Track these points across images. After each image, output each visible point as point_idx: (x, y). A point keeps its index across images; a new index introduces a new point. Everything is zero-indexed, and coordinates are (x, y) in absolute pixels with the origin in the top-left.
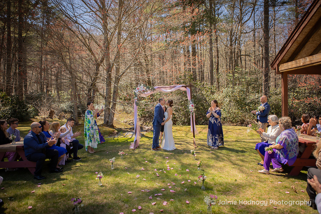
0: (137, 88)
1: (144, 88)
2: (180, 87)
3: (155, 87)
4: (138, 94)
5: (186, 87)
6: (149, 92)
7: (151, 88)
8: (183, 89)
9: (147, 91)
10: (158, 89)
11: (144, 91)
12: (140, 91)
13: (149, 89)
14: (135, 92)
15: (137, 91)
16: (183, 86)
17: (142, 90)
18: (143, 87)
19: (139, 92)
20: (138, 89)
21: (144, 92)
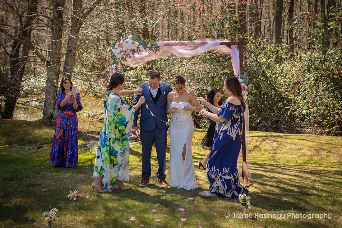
0: (117, 44)
1: (133, 43)
2: (216, 44)
3: (160, 43)
4: (119, 56)
5: (229, 45)
6: (145, 53)
7: (149, 46)
8: (225, 50)
9: (140, 51)
10: (166, 48)
11: (133, 51)
12: (124, 49)
13: (145, 47)
14: (113, 51)
15: (119, 50)
16: (222, 44)
17: (130, 48)
18: (131, 41)
19: (122, 53)
20: (120, 45)
21: (133, 53)
